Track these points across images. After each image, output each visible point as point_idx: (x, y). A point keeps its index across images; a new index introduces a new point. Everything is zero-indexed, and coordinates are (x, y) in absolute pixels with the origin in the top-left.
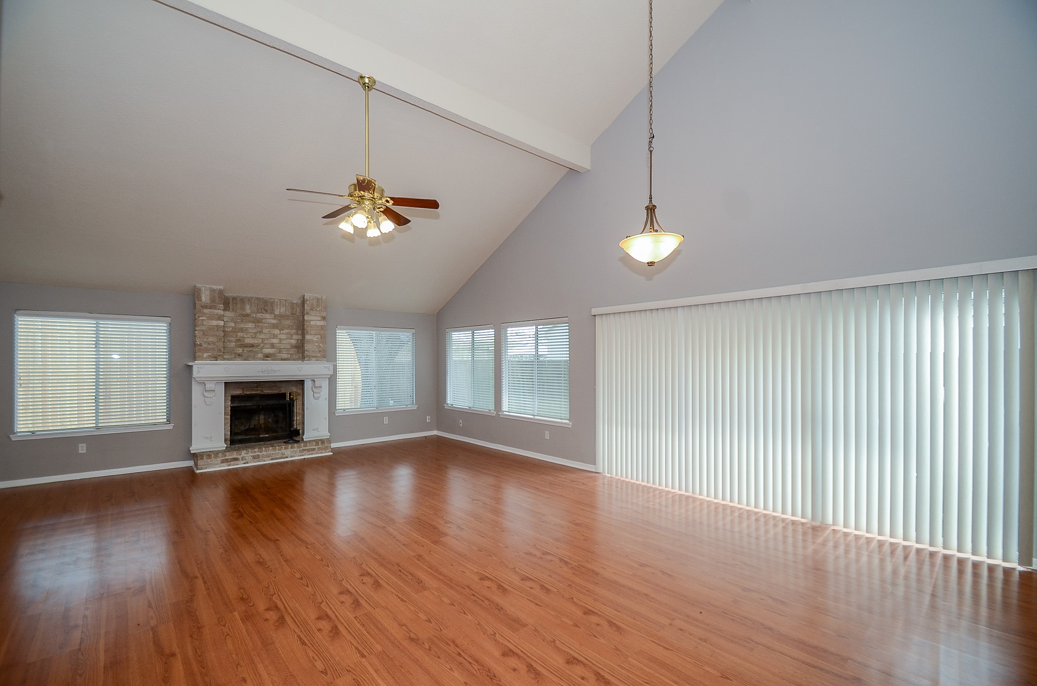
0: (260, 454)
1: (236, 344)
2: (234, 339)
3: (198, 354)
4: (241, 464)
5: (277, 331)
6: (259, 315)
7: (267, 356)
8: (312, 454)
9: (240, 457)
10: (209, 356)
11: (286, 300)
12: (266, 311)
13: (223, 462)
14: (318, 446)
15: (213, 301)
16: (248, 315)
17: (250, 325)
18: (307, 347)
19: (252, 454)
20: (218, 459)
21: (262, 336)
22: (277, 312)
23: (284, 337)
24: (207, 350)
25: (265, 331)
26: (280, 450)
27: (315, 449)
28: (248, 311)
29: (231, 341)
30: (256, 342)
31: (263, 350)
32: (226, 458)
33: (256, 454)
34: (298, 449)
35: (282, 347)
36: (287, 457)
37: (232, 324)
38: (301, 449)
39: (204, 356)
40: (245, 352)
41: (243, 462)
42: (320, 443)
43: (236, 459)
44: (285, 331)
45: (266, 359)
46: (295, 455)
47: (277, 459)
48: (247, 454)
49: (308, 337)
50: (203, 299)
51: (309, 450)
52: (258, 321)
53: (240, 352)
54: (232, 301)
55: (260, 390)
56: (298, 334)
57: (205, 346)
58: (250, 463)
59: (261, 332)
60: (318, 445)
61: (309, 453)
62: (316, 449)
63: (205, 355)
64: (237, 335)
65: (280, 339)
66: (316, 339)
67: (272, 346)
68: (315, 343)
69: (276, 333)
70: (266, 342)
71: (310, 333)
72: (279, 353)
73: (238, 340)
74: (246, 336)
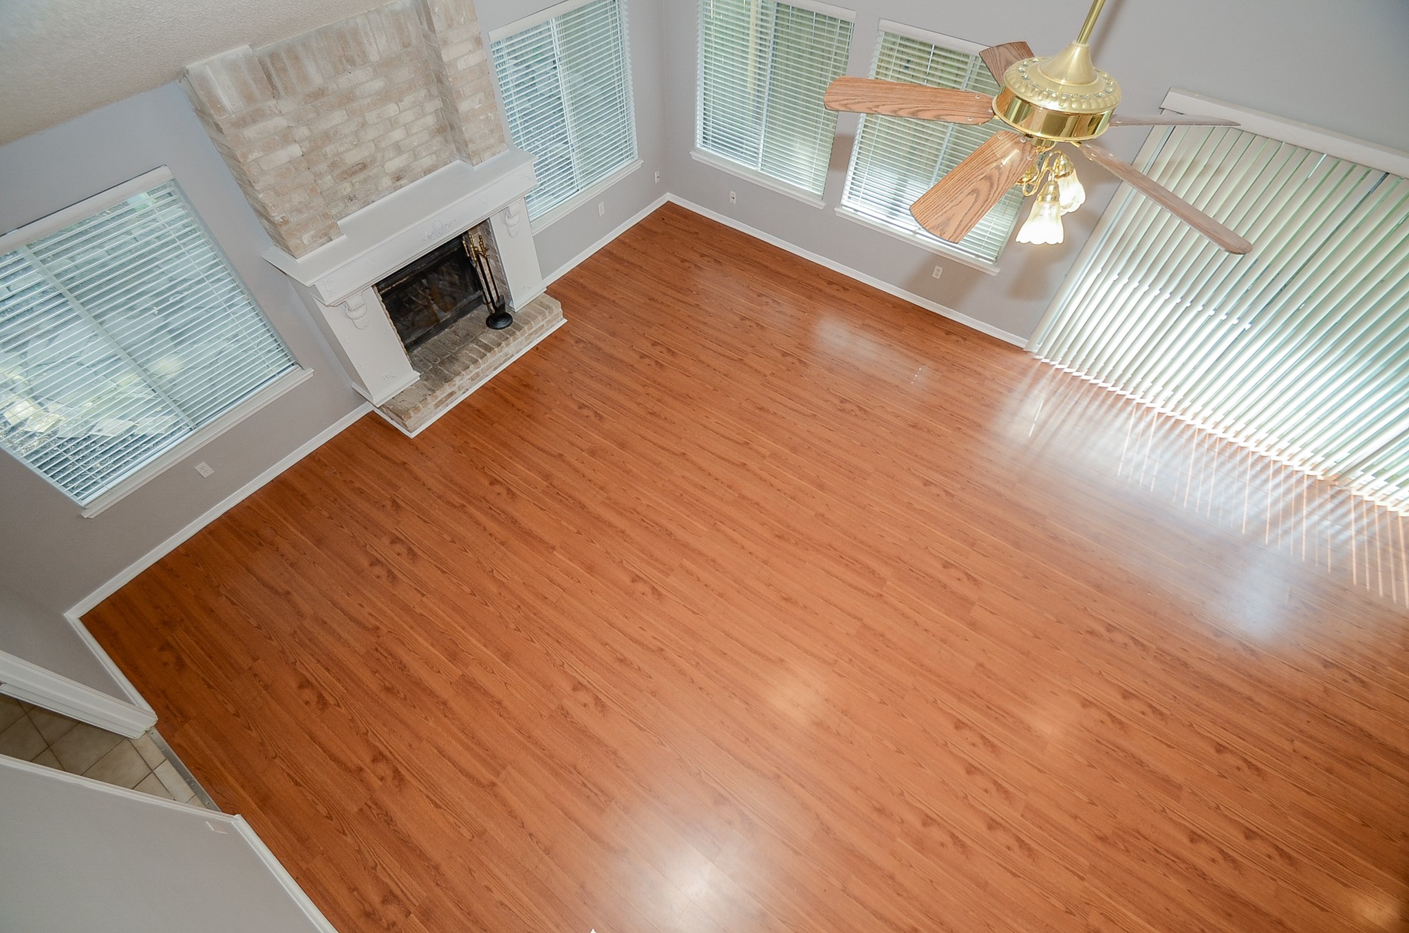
0: (478, 370)
1: (332, 176)
2: (323, 167)
3: (292, 243)
4: (461, 396)
5: (392, 109)
6: (343, 81)
7: (398, 178)
8: (541, 334)
9: (454, 389)
10: (313, 237)
12: (352, 61)
13: (437, 406)
14: (546, 320)
15: (249, 98)
16: (321, 93)
17: (338, 117)
18: (467, 129)
19: (469, 376)
20: (429, 406)
21: (371, 134)
22: (374, 55)
23: (409, 116)
24: (302, 227)
25: (371, 117)
26: (501, 351)
28: (317, 79)
29: (322, 176)
30: (366, 154)
31: (386, 166)
32: (439, 399)
33: (473, 373)
34: (522, 338)
35: (416, 143)
36: (513, 356)
38: (526, 335)
39: (306, 242)
40: (356, 186)
41: (462, 392)
43: (452, 394)
44: (408, 100)
45: (398, 183)
46: (522, 347)
47: (501, 364)
48: (462, 379)
49: (463, 107)
50: (226, 102)
51: (536, 332)
52: (347, 98)
53: (349, 190)
54: (274, 64)
56: (430, 96)
57: (294, 219)
58: (471, 388)
59: (364, 125)
60: (546, 317)
61: (537, 335)
62: (545, 325)
63: (306, 238)
64: (325, 155)
65: (405, 125)
66: (480, 106)
67: (398, 148)
68: (481, 118)
69: (393, 114)
70: (383, 145)
71: (462, 93)
72: (416, 161)
73: (333, 165)
74: (342, 149)
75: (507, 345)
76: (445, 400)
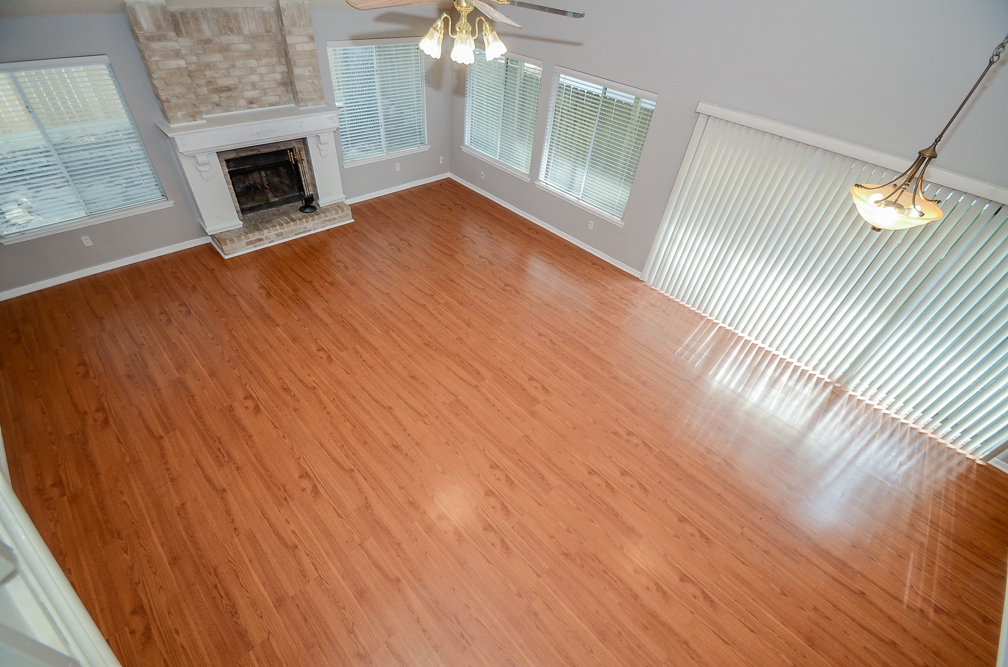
0: (282, 231)
1: (208, 89)
2: (203, 82)
3: (169, 114)
4: (267, 244)
5: (253, 63)
6: (224, 39)
7: (251, 102)
8: (334, 224)
9: (262, 237)
10: (184, 115)
11: (252, 9)
12: (231, 30)
13: (248, 244)
15: (159, 27)
16: (209, 41)
17: (217, 57)
18: (300, 86)
19: (275, 233)
20: (242, 242)
21: (237, 73)
22: (246, 31)
23: (264, 70)
24: (179, 107)
25: (239, 63)
26: (302, 224)
27: (336, 218)
28: (208, 34)
29: (200, 86)
30: (232, 83)
31: (244, 93)
32: (250, 240)
33: (279, 231)
34: (319, 221)
35: (266, 87)
36: (310, 230)
37: (195, 60)
38: (322, 220)
39: (179, 116)
40: (223, 99)
41: (268, 241)
42: (340, 211)
43: (260, 240)
44: (265, 61)
45: (251, 106)
46: (317, 227)
47: (301, 233)
48: (269, 232)
49: (297, 71)
50: (144, 25)
51: (330, 220)
52: (225, 49)
53: (217, 99)
54: (182, 18)
56: (280, 63)
57: (174, 101)
58: (275, 241)
59: (233, 66)
61: (331, 223)
63: (179, 114)
64: (205, 76)
65: (261, 74)
66: (309, 74)
67: (254, 86)
68: (309, 81)
69: (254, 66)
70: (244, 81)
71: (297, 63)
72: (265, 96)
73: (209, 83)
74: (217, 76)
75: (307, 222)
76: (255, 243)
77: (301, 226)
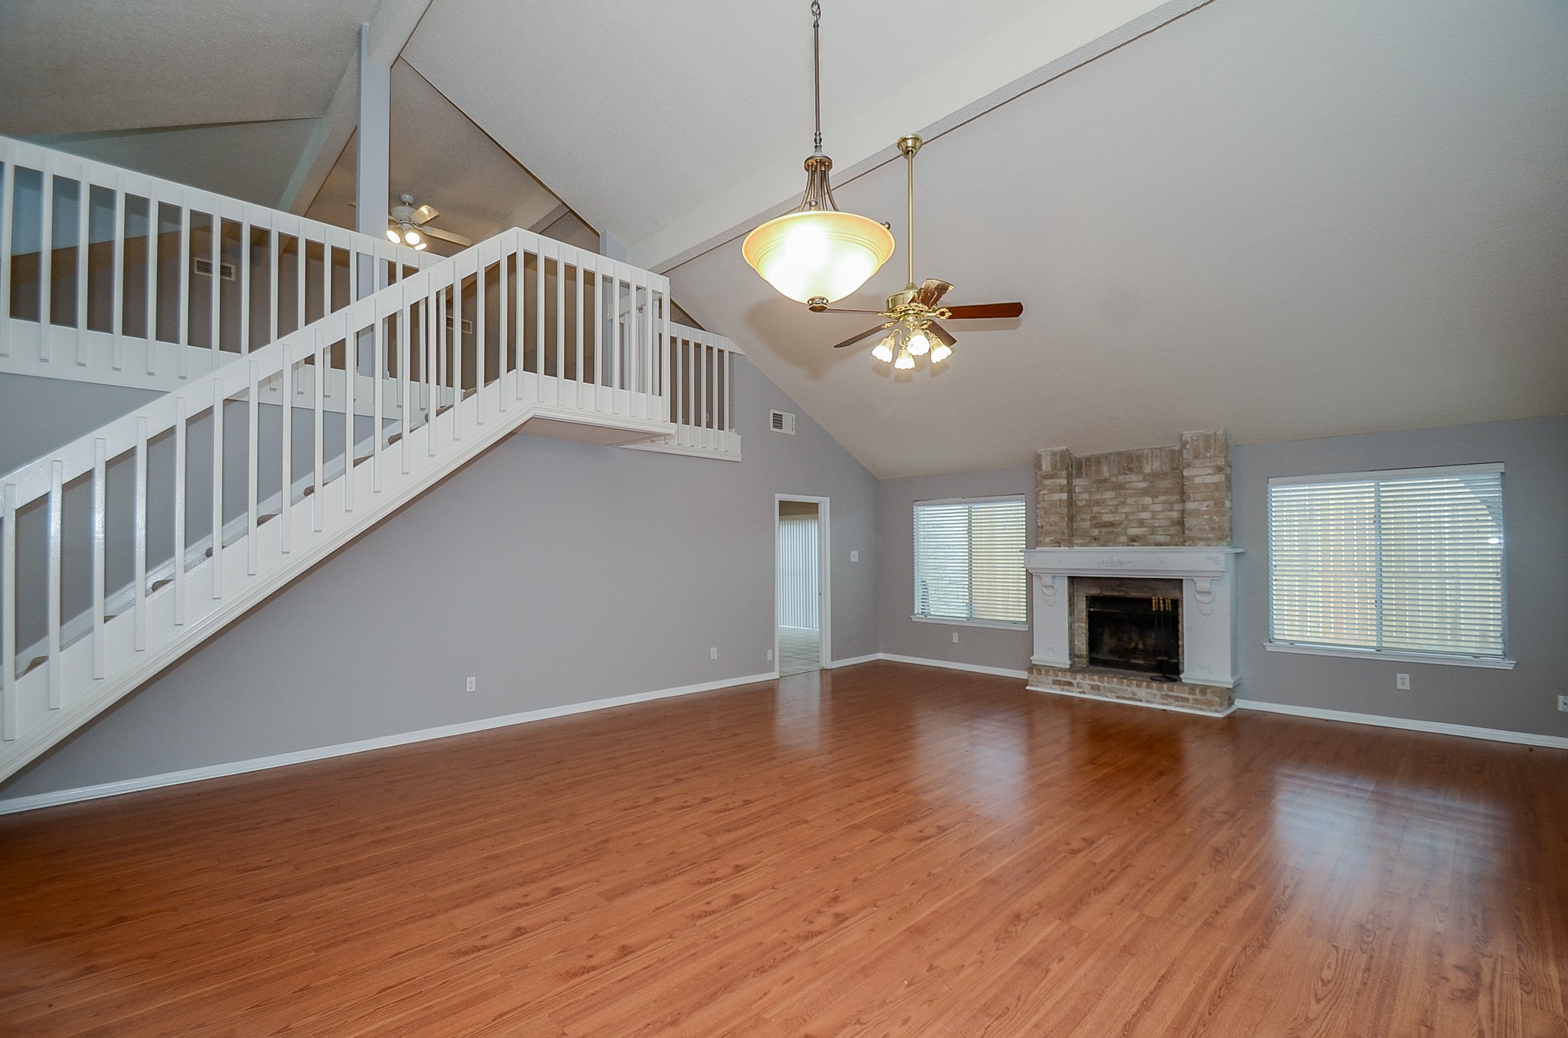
0: (1100, 684)
1: (1091, 523)
2: (1088, 517)
3: (1040, 539)
4: (1076, 692)
5: (1147, 500)
6: (1121, 479)
7: (1133, 540)
8: (1182, 706)
9: (1073, 681)
10: (1051, 540)
11: (1161, 449)
12: (1131, 470)
13: (1054, 683)
14: (1195, 697)
15: (1054, 468)
16: (1106, 480)
17: (1109, 495)
18: (1190, 522)
19: (1090, 683)
20: (1050, 678)
21: (1126, 509)
22: (1147, 470)
23: (1159, 507)
24: (1049, 533)
25: (1130, 501)
27: (1188, 699)
28: (1106, 474)
29: (1084, 520)
30: (1118, 519)
31: (1128, 530)
32: (1058, 678)
33: (1095, 683)
34: (1158, 693)
35: (1157, 525)
36: (1141, 701)
37: (1086, 496)
38: (1164, 693)
39: (1046, 541)
40: (1103, 534)
41: (1079, 690)
43: (1070, 684)
44: (1161, 498)
45: (1132, 543)
46: (1153, 700)
47: (1125, 698)
48: (1083, 679)
49: (1190, 505)
50: (1044, 467)
51: (1177, 699)
52: (1120, 487)
53: (1096, 534)
54: (1086, 462)
55: (1123, 591)
56: (1176, 502)
57: (1047, 528)
58: (1088, 693)
59: (1124, 503)
60: (1195, 694)
61: (1177, 703)
62: (1191, 701)
63: (1047, 540)
64: (1091, 511)
65: (1153, 512)
66: (1206, 508)
67: (1141, 523)
68: (1205, 517)
69: (1147, 503)
70: (1132, 518)
71: (1194, 497)
72: (1152, 534)
73: (1094, 518)
74: (1103, 512)
75: (1138, 686)
76: (1063, 685)
77: (1129, 689)
